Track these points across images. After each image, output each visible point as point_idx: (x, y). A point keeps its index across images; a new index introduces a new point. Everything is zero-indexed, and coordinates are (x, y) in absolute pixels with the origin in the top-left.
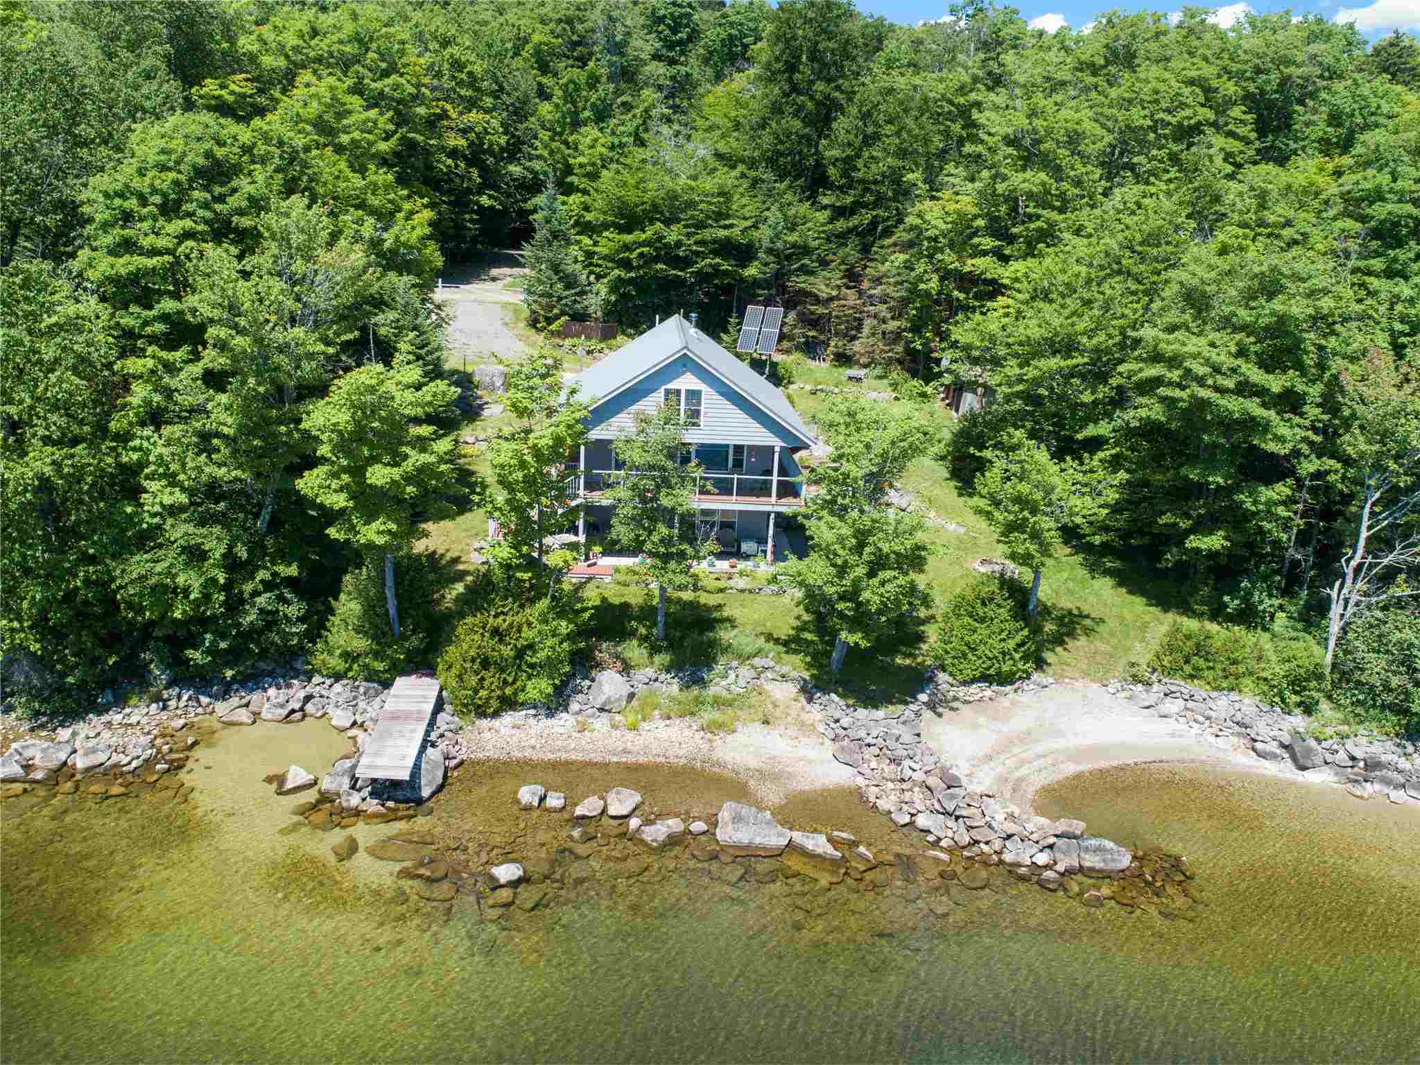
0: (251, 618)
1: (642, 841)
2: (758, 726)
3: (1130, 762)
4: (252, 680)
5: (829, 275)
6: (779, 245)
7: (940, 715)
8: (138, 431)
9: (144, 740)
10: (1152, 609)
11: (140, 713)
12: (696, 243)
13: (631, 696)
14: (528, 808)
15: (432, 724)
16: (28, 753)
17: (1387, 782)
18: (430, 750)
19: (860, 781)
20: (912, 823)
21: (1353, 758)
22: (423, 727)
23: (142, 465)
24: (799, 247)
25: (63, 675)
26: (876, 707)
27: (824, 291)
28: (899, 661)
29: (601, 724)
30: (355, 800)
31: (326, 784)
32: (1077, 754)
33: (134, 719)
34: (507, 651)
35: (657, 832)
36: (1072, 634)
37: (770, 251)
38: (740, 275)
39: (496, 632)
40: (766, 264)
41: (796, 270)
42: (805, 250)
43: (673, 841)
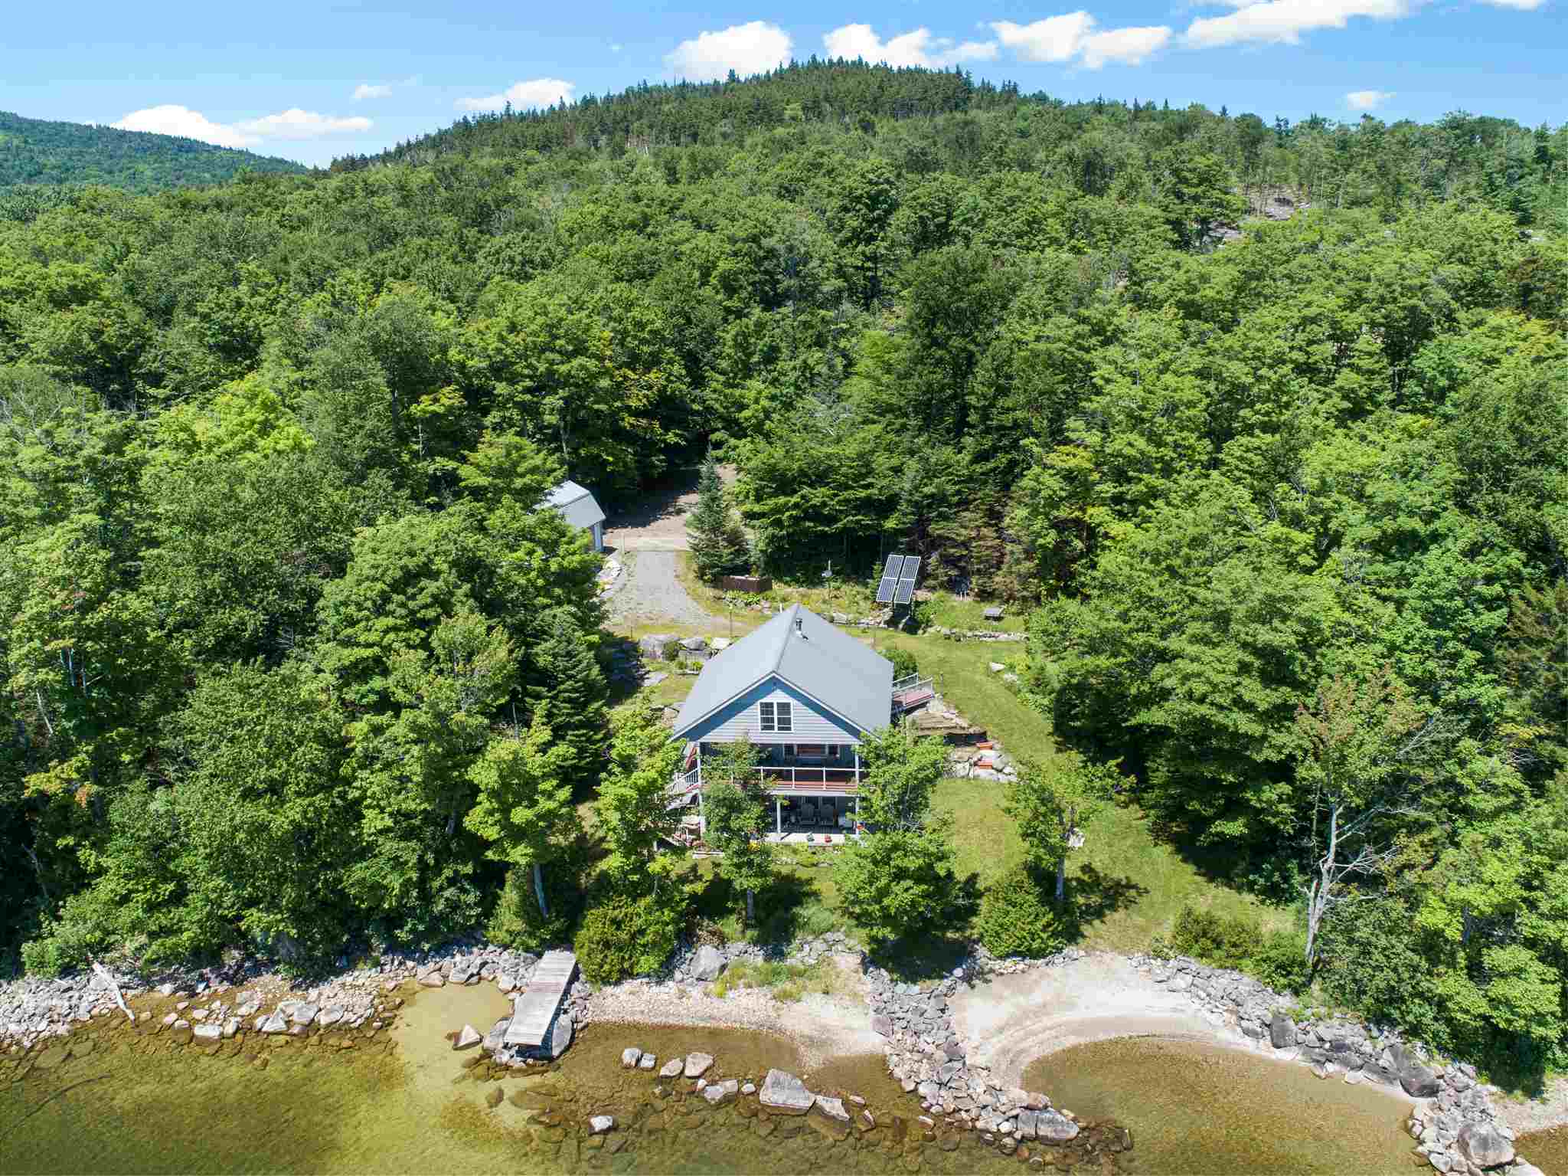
0: (441, 907)
1: (705, 1100)
2: (819, 996)
3: (1126, 1036)
4: (443, 949)
6: (918, 497)
7: (973, 987)
8: (360, 774)
9: (367, 1000)
10: (1198, 878)
11: (364, 976)
12: (839, 503)
13: (723, 968)
14: (628, 1067)
15: (567, 992)
16: (289, 1011)
17: (1346, 1063)
18: (562, 1017)
19: (888, 1050)
20: (915, 1090)
21: (1321, 1039)
22: (559, 996)
23: (363, 797)
24: (936, 497)
25: (312, 949)
26: (914, 982)
27: (962, 534)
28: (949, 935)
29: (696, 992)
30: (505, 1058)
31: (488, 1043)
32: (1079, 1028)
33: (360, 982)
34: (624, 936)
35: (715, 1093)
36: (1113, 907)
37: (909, 503)
38: (881, 527)
39: (614, 921)
40: (905, 515)
41: (935, 518)
43: (728, 1100)
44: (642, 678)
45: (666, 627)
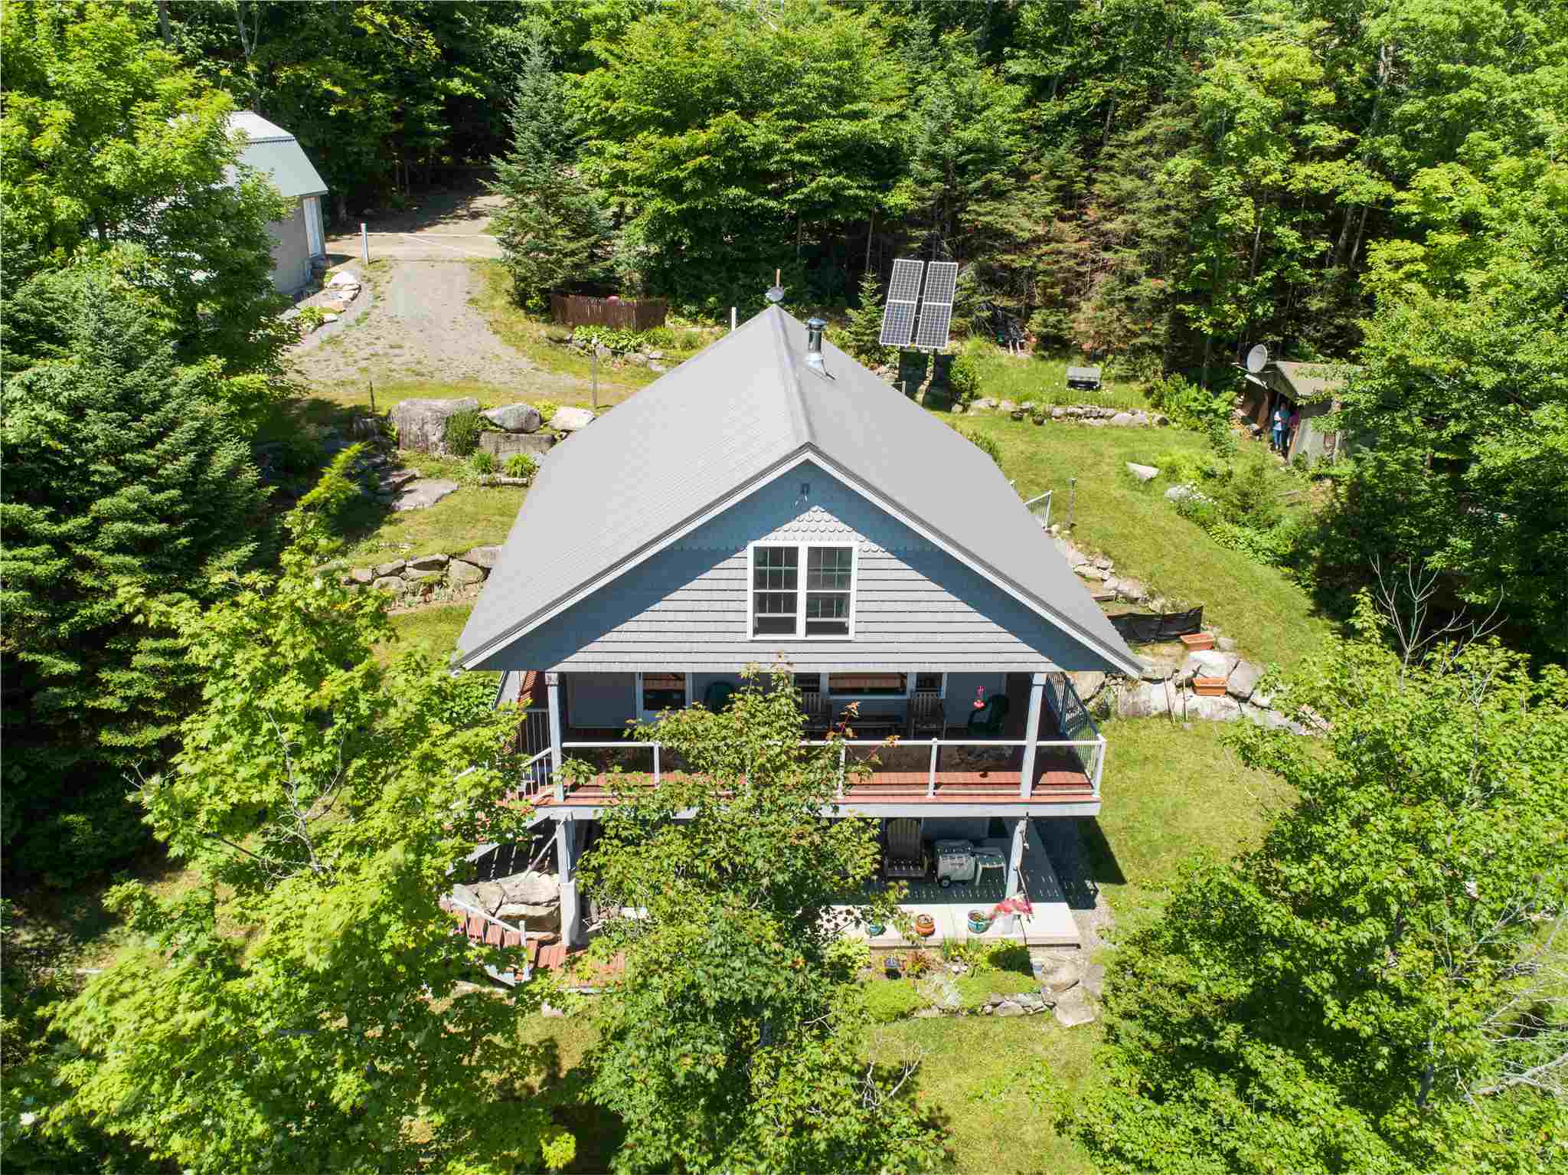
5: (1031, 198)
6: (948, 148)
12: (800, 147)
24: (979, 150)
27: (1024, 228)
37: (931, 158)
38: (879, 205)
40: (924, 183)
41: (976, 192)
42: (988, 156)
44: (397, 491)
45: (446, 388)
